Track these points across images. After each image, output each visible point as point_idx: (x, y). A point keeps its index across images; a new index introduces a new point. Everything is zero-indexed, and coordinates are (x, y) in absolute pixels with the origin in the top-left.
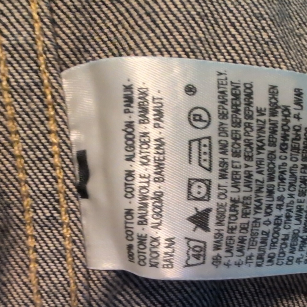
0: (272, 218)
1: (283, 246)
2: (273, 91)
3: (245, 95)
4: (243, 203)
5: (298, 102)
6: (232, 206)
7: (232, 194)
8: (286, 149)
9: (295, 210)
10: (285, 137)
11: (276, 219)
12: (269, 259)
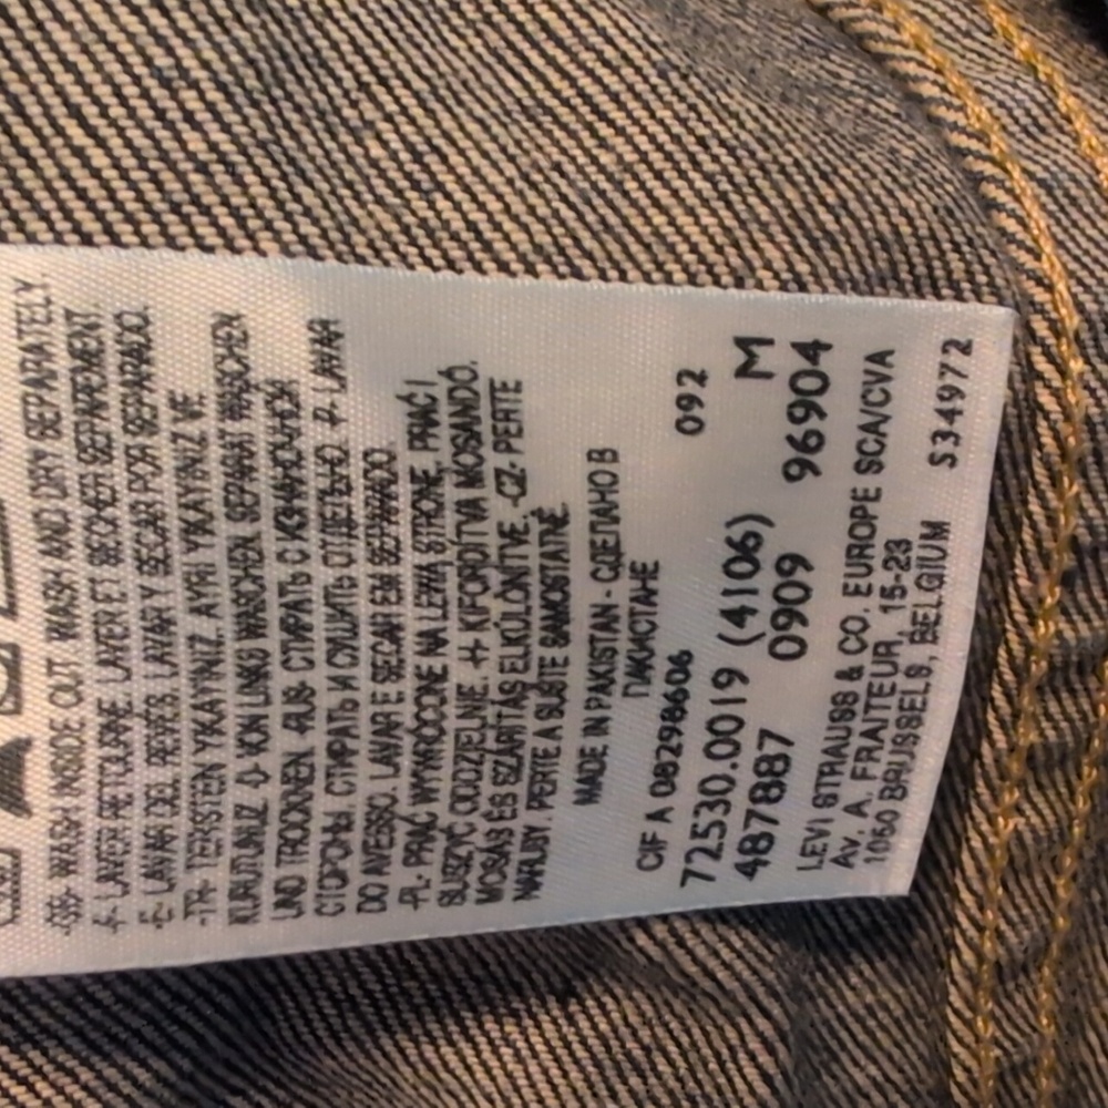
0: (271, 762)
1: (334, 852)
2: (229, 333)
3: (123, 353)
4: (146, 716)
5: (327, 367)
6: (106, 728)
7: (100, 687)
8: (301, 526)
9: (364, 728)
10: (289, 488)
11: (287, 766)
12: (281, 896)
